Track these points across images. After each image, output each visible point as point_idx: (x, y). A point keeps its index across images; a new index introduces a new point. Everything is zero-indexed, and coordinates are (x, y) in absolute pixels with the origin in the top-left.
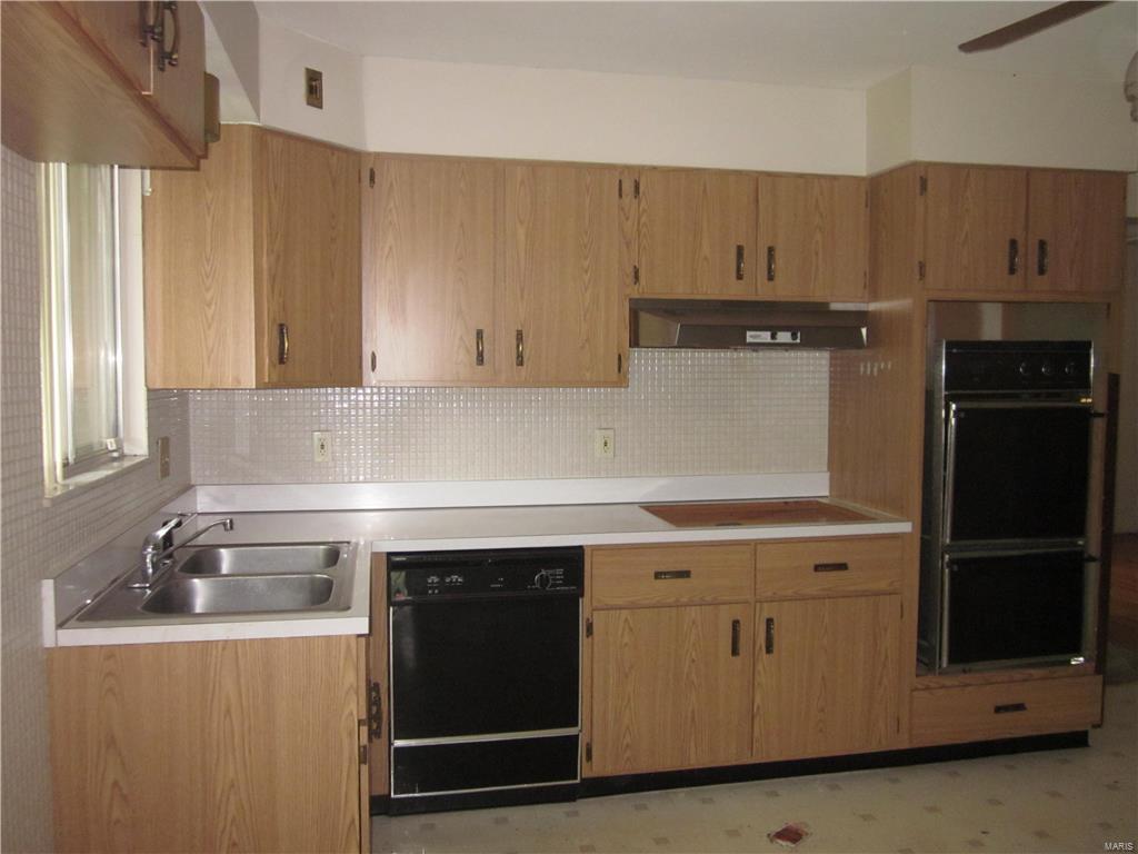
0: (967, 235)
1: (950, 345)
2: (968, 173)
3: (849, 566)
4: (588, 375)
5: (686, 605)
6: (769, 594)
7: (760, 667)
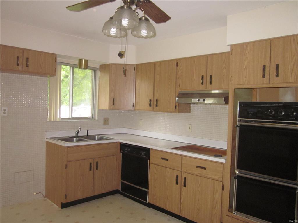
0: (246, 66)
1: (240, 103)
2: (247, 45)
3: (206, 169)
4: (169, 110)
5: (167, 168)
6: (185, 170)
7: (183, 190)
